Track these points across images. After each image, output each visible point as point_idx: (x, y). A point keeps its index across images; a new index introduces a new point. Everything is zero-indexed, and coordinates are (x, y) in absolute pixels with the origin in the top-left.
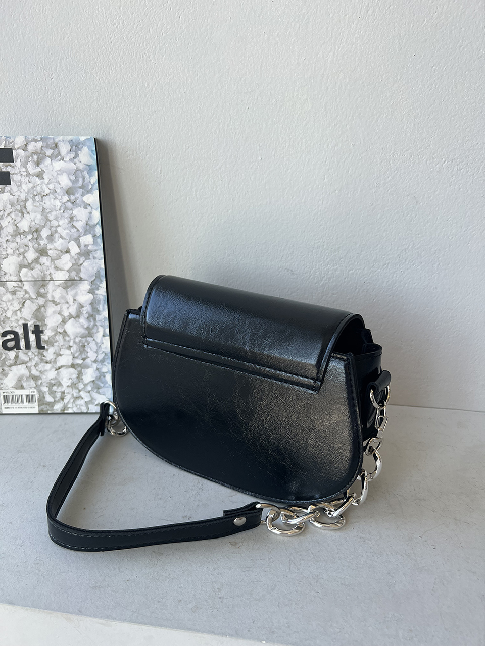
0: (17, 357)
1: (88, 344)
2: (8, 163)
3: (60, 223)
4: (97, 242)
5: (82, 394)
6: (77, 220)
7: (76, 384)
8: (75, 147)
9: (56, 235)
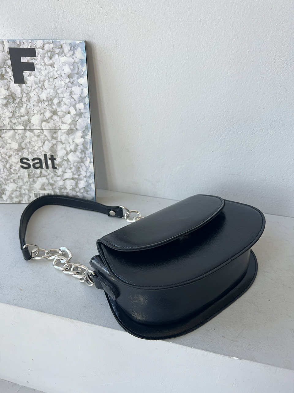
0: (41, 173)
1: (81, 167)
2: (33, 57)
3: (65, 95)
4: (86, 108)
6: (74, 94)
7: (74, 189)
8: (73, 47)
9: (62, 103)
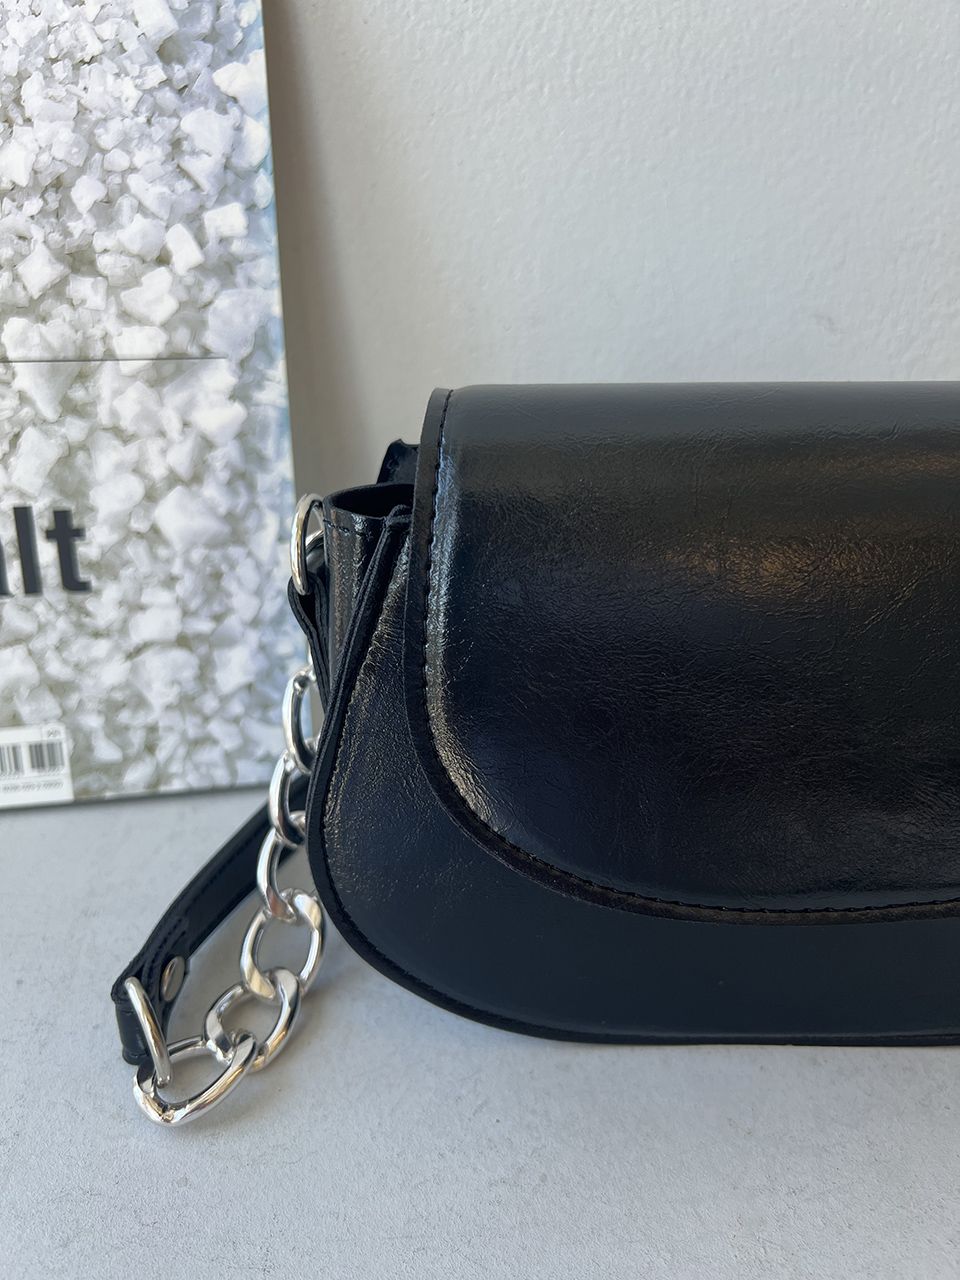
1: (232, 568)
3: (140, 158)
4: (260, 229)
5: (215, 728)
6: (194, 153)
7: (193, 699)
9: (125, 203)
